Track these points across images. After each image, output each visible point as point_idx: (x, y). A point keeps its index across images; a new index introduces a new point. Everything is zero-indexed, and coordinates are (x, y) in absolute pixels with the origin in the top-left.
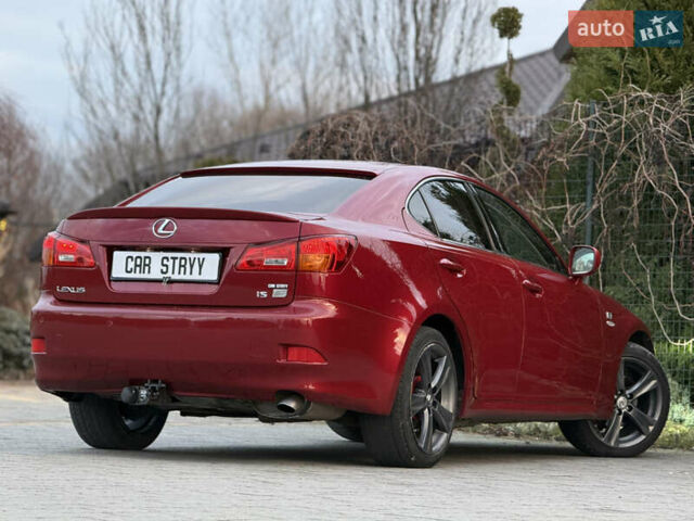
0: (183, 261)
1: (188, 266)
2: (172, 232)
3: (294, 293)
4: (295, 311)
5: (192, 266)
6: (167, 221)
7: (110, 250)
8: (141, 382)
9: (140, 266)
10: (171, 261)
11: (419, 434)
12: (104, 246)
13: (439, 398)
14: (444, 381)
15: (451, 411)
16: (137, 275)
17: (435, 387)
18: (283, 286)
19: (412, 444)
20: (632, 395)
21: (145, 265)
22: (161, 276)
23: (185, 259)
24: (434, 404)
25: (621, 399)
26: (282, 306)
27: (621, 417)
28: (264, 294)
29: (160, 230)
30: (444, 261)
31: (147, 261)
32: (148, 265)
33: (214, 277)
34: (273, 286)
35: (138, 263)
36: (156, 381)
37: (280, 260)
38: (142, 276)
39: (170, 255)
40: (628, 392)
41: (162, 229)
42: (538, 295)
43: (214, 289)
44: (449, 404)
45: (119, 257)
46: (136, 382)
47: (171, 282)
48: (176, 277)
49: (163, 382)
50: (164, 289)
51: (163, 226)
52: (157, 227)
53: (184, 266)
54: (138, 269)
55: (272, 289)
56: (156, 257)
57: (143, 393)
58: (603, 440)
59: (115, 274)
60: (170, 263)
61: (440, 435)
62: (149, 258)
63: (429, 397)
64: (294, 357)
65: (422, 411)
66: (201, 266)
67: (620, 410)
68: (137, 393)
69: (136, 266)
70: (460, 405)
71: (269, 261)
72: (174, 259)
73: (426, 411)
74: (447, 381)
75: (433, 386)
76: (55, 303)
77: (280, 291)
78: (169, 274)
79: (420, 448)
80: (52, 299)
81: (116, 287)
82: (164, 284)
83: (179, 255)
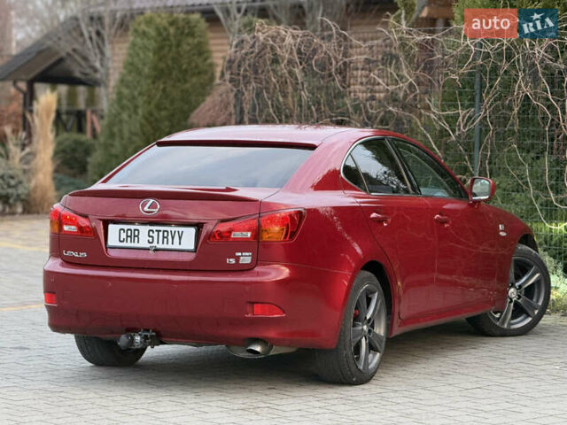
0: (166, 234)
1: (170, 237)
2: (156, 210)
3: (257, 261)
4: (258, 274)
5: (173, 238)
6: (151, 201)
7: (106, 223)
8: (136, 330)
9: (131, 237)
10: (156, 233)
11: (358, 359)
12: (101, 220)
13: (372, 326)
14: (377, 312)
15: (382, 334)
16: (129, 244)
17: (370, 319)
18: (247, 254)
19: (353, 368)
20: (520, 286)
21: (135, 236)
22: (148, 245)
23: (167, 232)
24: (370, 331)
25: (512, 290)
26: (247, 270)
27: (512, 304)
28: (233, 261)
29: (146, 209)
30: (374, 215)
31: (136, 232)
32: (138, 236)
33: (192, 247)
34: (240, 254)
35: (129, 234)
36: (148, 331)
37: (244, 233)
38: (132, 245)
39: (155, 228)
40: (517, 284)
41: (147, 207)
42: (446, 225)
43: (192, 256)
44: (380, 330)
45: (113, 229)
46: (131, 330)
47: (156, 250)
48: (160, 246)
49: (153, 331)
50: (151, 256)
51: (148, 205)
52: (144, 206)
53: (167, 237)
54: (129, 239)
55: (239, 256)
56: (144, 230)
57: (138, 339)
58: (498, 323)
59: (110, 243)
60: (155, 235)
61: (374, 355)
62: (138, 230)
63: (365, 327)
64: (259, 312)
65: (360, 341)
66: (180, 238)
67: (511, 299)
68: (133, 339)
69: (127, 236)
70: (389, 328)
71: (236, 235)
72: (159, 231)
73: (363, 339)
74: (379, 312)
75: (368, 318)
76: (62, 265)
77: (246, 258)
78: (155, 244)
79: (359, 370)
80: (59, 261)
81: (112, 253)
82: (151, 252)
83: (162, 228)
